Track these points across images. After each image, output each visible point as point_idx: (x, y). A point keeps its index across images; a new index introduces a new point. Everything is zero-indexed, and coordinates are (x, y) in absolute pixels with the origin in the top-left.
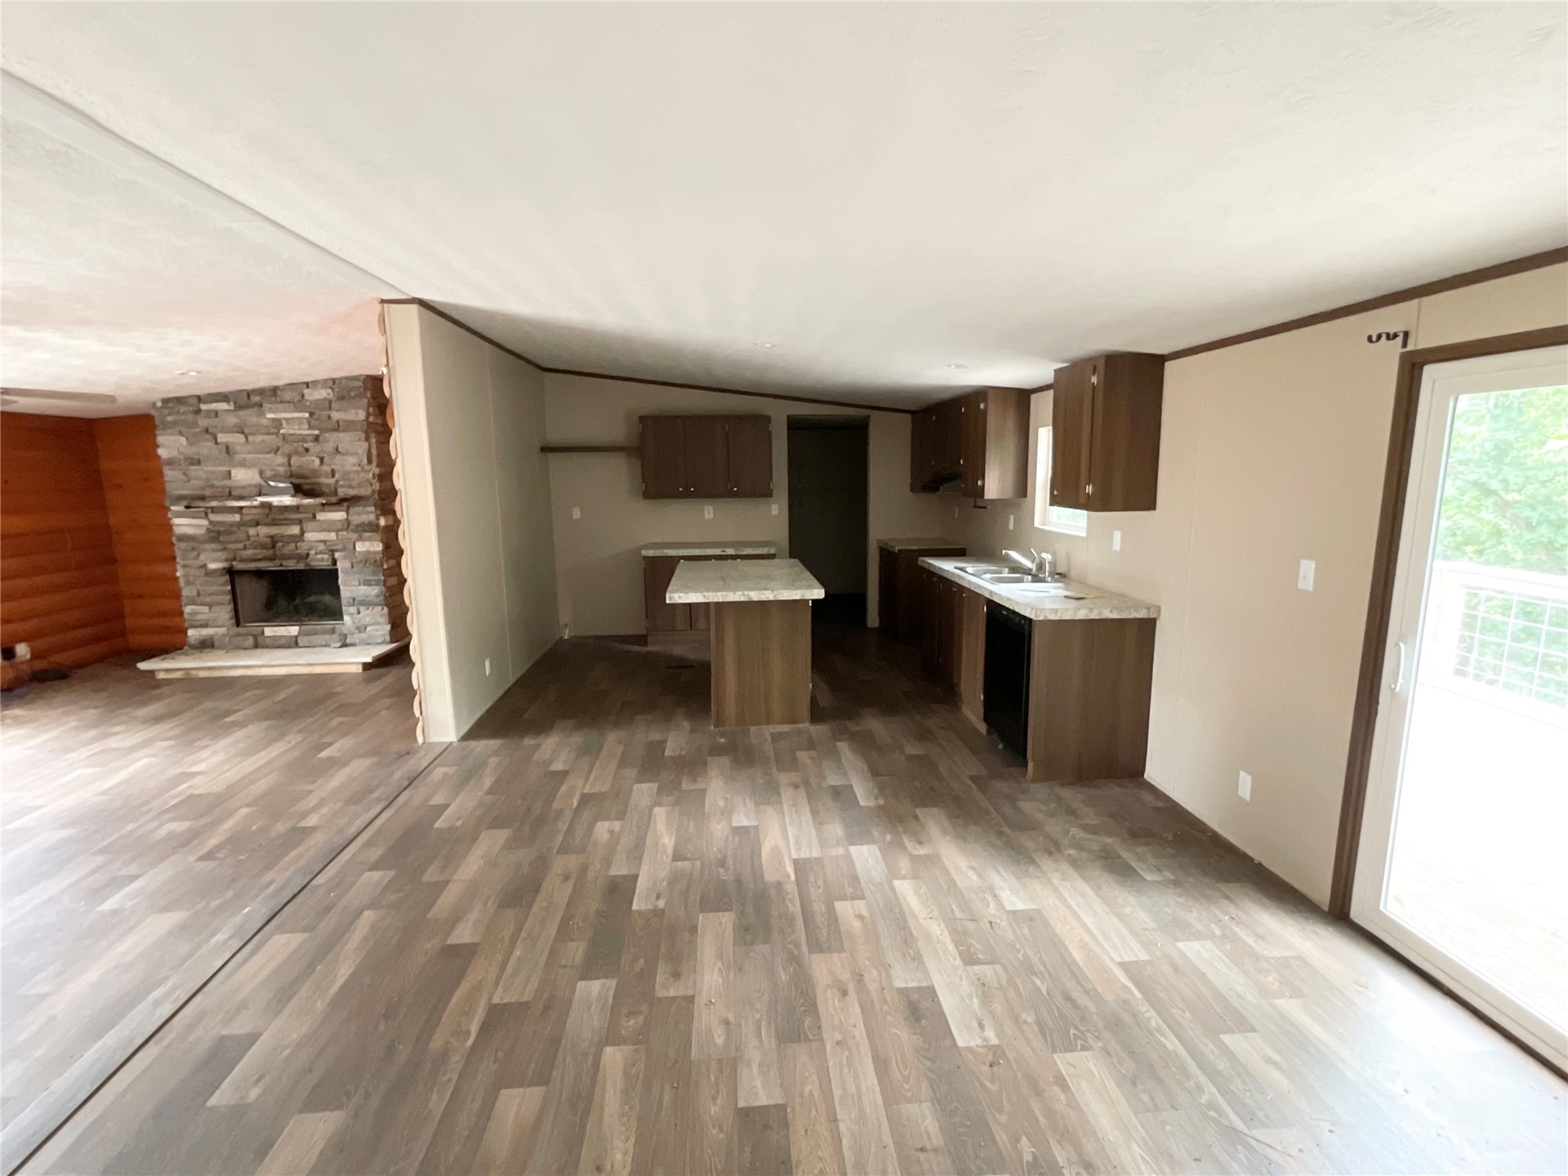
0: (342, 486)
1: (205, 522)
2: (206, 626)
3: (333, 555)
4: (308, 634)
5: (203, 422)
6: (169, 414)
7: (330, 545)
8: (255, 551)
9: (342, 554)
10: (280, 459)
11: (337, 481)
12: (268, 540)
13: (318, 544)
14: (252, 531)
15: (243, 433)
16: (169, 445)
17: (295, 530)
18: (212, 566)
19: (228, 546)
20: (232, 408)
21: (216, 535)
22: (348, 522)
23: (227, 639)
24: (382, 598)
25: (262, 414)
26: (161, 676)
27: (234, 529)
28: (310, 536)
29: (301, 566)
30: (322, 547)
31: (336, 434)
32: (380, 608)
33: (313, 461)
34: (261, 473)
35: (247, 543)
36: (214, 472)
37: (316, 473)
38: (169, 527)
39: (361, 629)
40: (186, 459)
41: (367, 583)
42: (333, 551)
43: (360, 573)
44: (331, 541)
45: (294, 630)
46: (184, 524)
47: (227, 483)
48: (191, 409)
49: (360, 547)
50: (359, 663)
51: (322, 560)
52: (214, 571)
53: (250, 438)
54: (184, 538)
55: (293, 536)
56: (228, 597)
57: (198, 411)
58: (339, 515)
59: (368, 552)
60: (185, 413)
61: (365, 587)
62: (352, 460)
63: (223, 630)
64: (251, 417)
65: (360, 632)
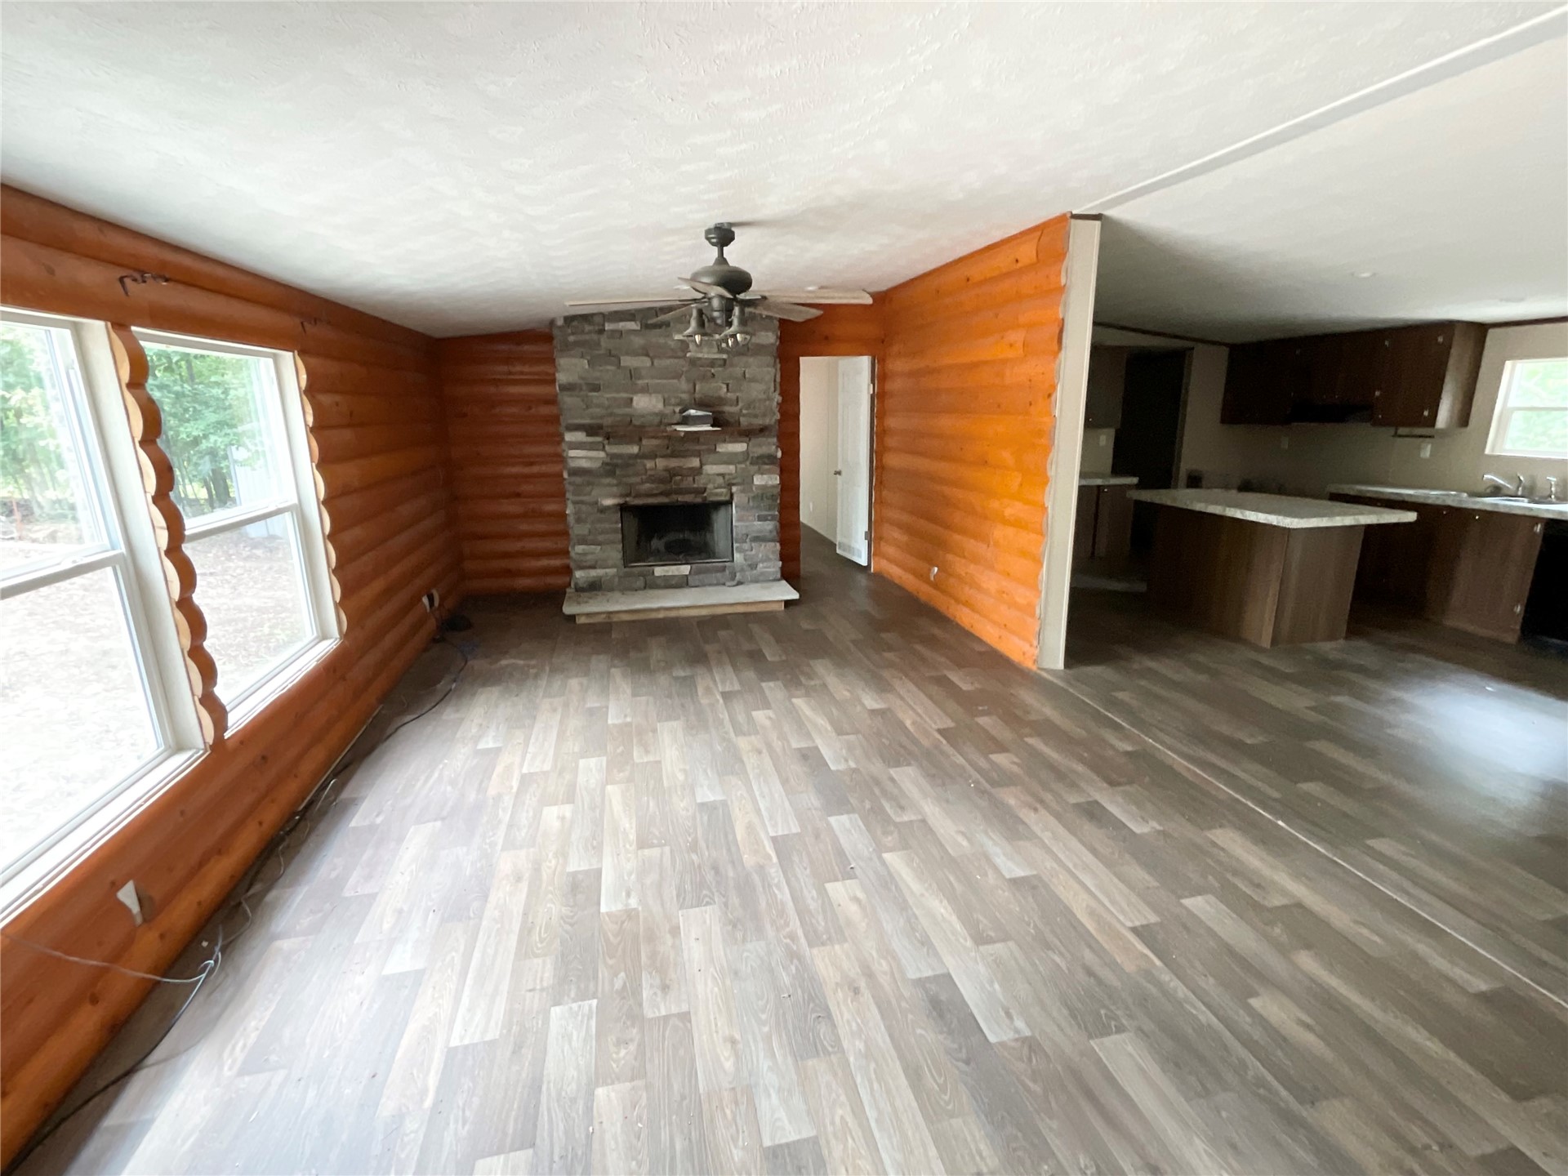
0: (744, 415)
1: (602, 454)
2: (593, 567)
3: (731, 489)
4: (699, 572)
5: (605, 342)
6: (573, 334)
7: (729, 479)
8: (653, 486)
9: (739, 487)
10: (684, 385)
11: (741, 410)
12: (666, 474)
13: (717, 478)
14: (649, 464)
15: (647, 355)
16: (569, 369)
17: (695, 462)
18: (608, 502)
19: (624, 480)
20: (639, 328)
21: (611, 468)
22: (747, 453)
23: (617, 579)
24: (775, 533)
25: (669, 336)
26: (581, 620)
27: (631, 462)
28: (711, 469)
29: (699, 500)
30: (720, 480)
31: (744, 359)
32: (772, 544)
33: (721, 387)
34: (665, 403)
35: (644, 477)
36: (615, 399)
37: (722, 401)
38: (561, 459)
39: (753, 566)
40: (588, 384)
41: (760, 518)
42: (730, 485)
43: (758, 507)
44: (729, 474)
45: (685, 569)
46: (582, 455)
47: (627, 410)
48: (597, 328)
49: (759, 480)
50: (782, 601)
51: (721, 494)
52: (608, 508)
53: (656, 362)
54: (577, 472)
55: (692, 469)
56: (620, 536)
57: (602, 331)
58: (740, 447)
59: (764, 487)
60: (590, 332)
61: (759, 523)
62: (762, 387)
63: (612, 571)
64: (656, 337)
65: (752, 569)
